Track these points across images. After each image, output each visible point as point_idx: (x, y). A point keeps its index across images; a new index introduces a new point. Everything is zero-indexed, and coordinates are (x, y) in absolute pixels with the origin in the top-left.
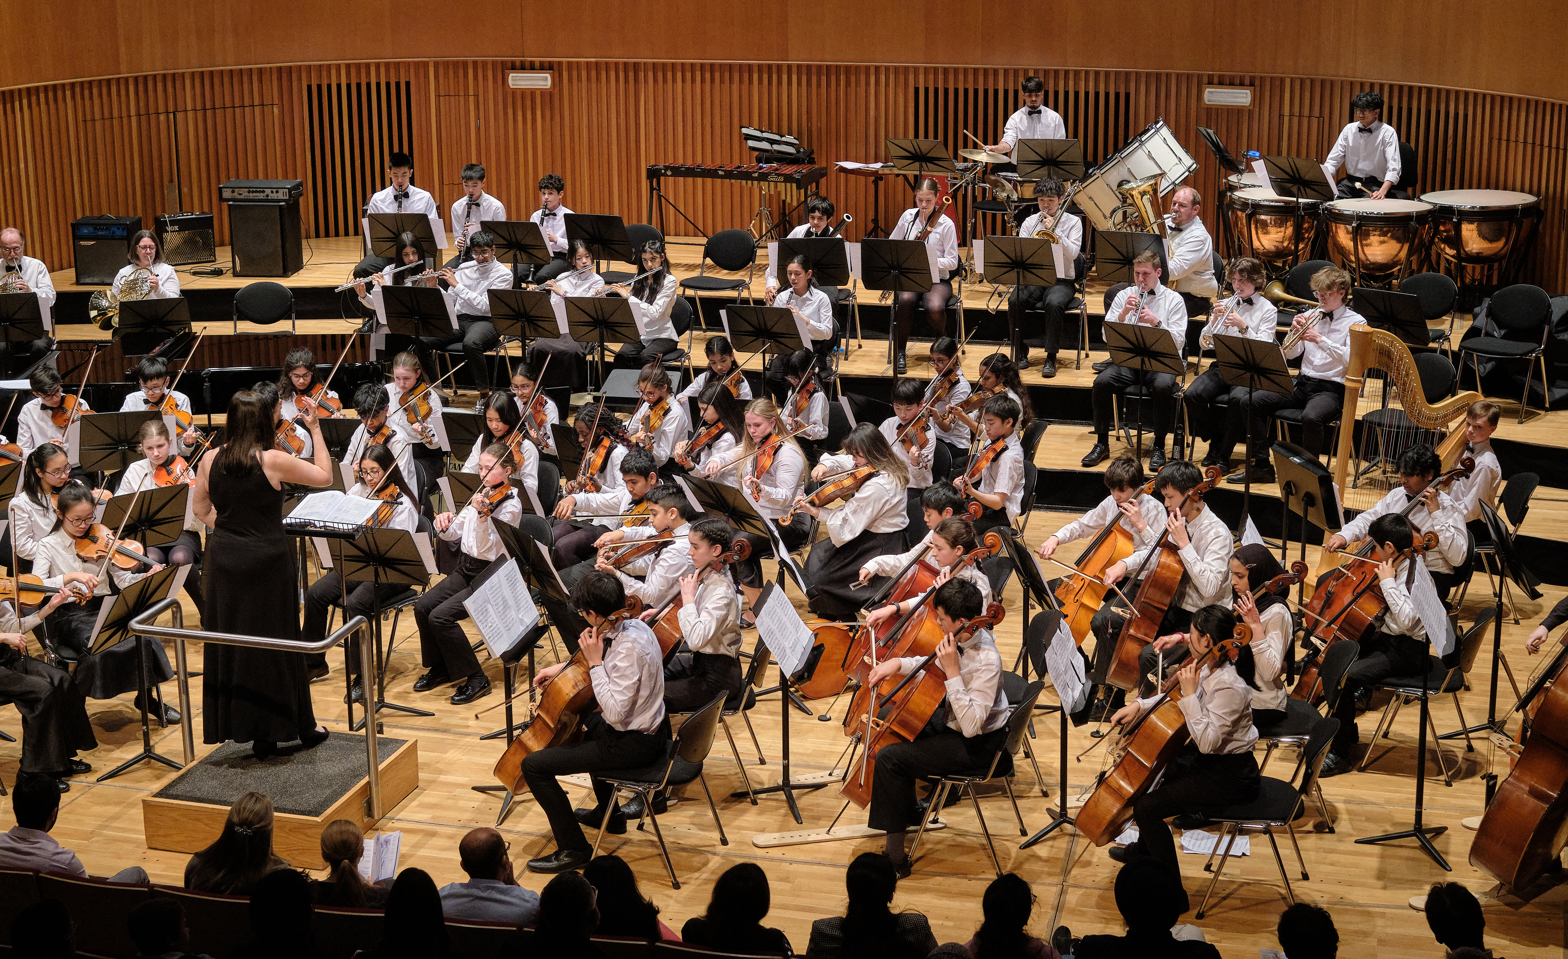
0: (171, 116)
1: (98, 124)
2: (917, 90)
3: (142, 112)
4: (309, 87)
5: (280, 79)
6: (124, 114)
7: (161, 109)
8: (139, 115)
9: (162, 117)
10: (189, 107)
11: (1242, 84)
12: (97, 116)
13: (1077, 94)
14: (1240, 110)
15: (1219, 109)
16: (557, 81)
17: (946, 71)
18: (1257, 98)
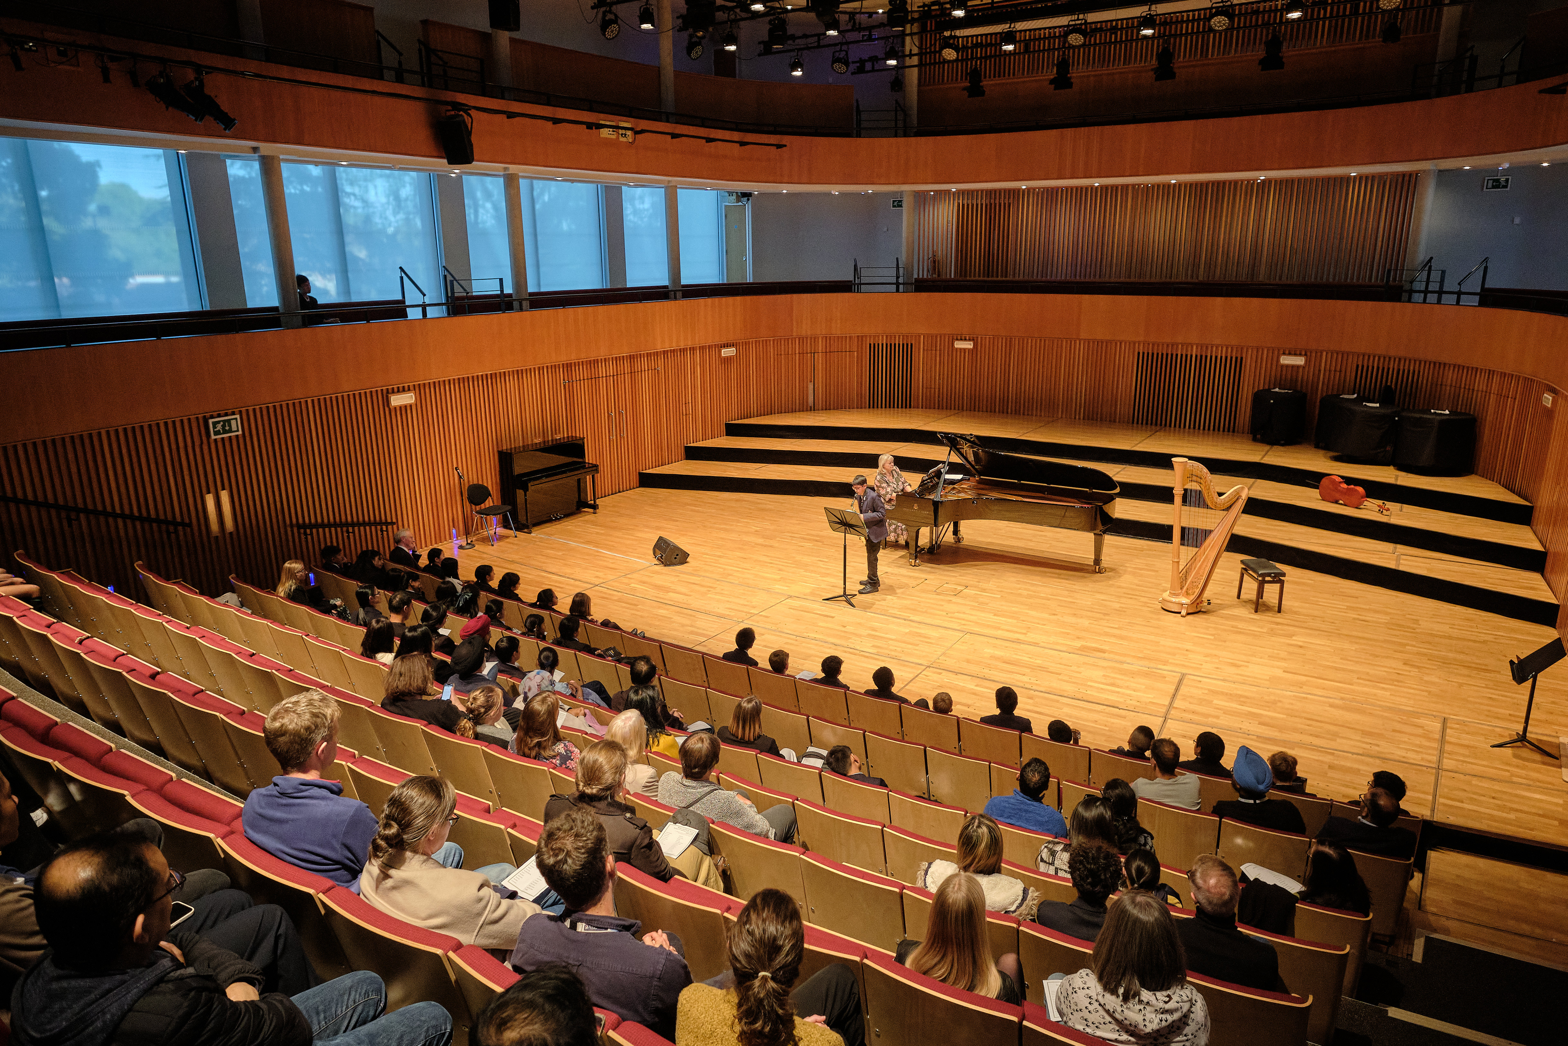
0: (813, 356)
1: (783, 358)
2: (1139, 353)
3: (801, 352)
4: (870, 344)
5: (858, 340)
6: (793, 353)
7: (808, 352)
8: (799, 354)
9: (809, 355)
10: (820, 351)
11: (1300, 355)
13: (1216, 357)
14: (1298, 367)
15: (1287, 366)
16: (975, 345)
17: (1154, 345)
18: (1308, 362)
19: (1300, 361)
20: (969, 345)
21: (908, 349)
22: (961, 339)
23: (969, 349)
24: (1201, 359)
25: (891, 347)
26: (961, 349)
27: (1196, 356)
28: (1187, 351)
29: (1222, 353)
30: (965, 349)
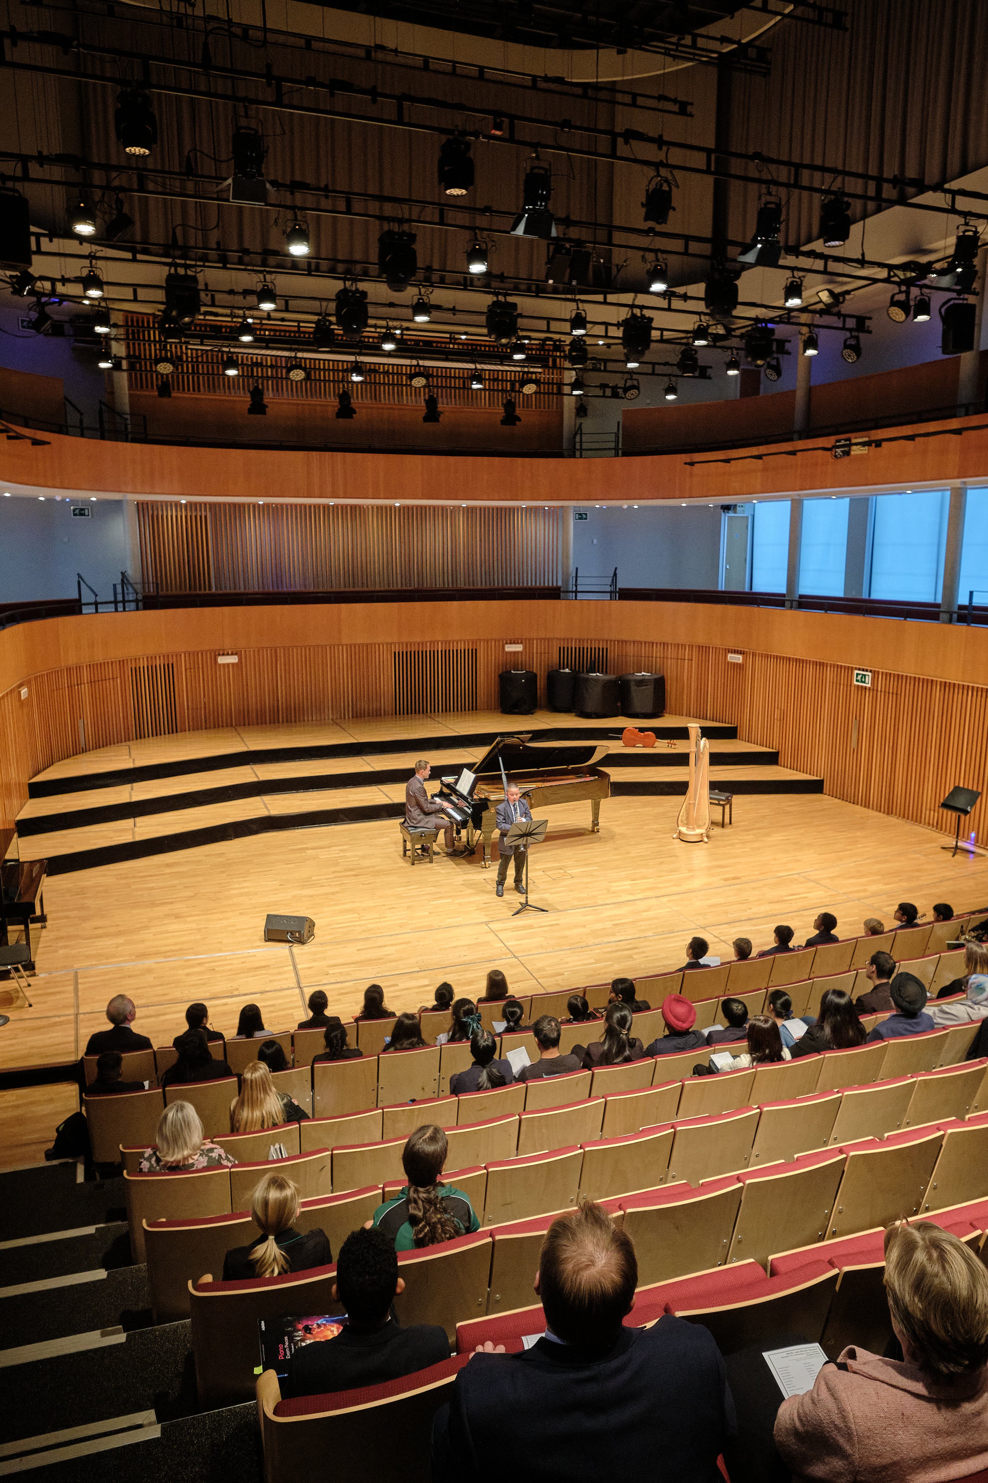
0: (79, 686)
2: (395, 653)
3: (69, 685)
4: (131, 668)
5: (120, 665)
7: (76, 683)
8: (68, 687)
9: (76, 687)
10: (86, 681)
11: (519, 643)
14: (518, 652)
15: (510, 653)
16: (240, 659)
17: (407, 645)
18: (525, 648)
19: (519, 648)
20: (233, 659)
21: (169, 669)
22: (223, 655)
23: (233, 664)
25: (152, 670)
26: (224, 665)
27: (441, 653)
28: (434, 648)
29: (461, 646)
30: (228, 664)
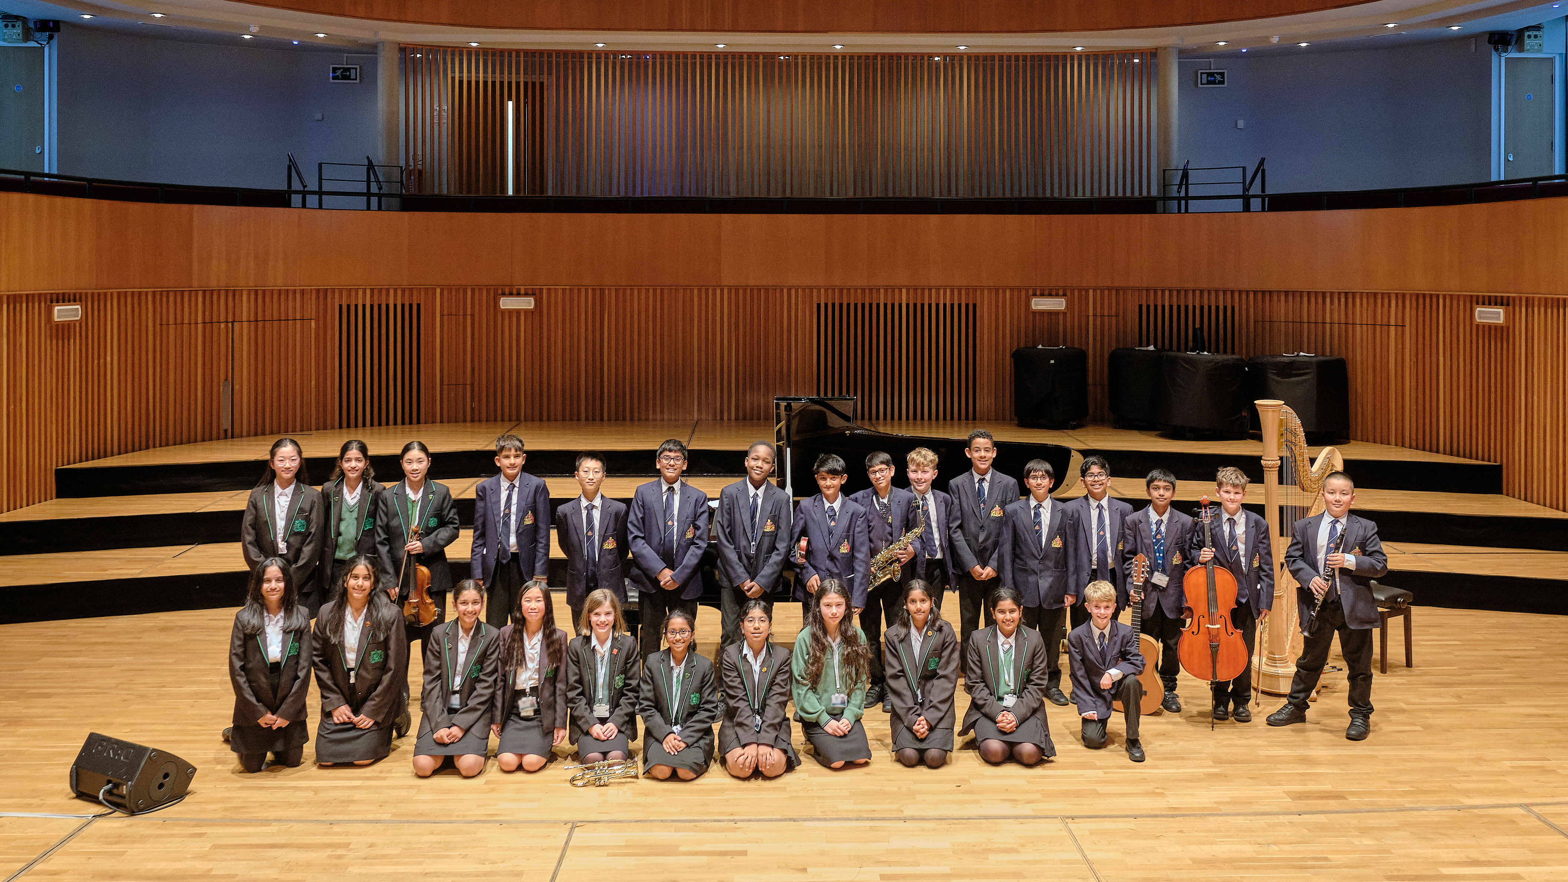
0: (230, 325)
1: (172, 327)
2: (819, 305)
3: (207, 320)
4: (340, 306)
5: (318, 298)
6: (193, 322)
7: (222, 319)
8: (204, 323)
9: (223, 325)
10: (245, 319)
11: (1058, 295)
12: (172, 321)
13: (937, 305)
14: (1057, 314)
15: (1042, 313)
16: (539, 304)
17: (841, 291)
18: (1070, 304)
19: (1056, 304)
20: (527, 303)
21: (413, 314)
22: (511, 294)
23: (526, 312)
24: (916, 309)
25: (380, 311)
26: (510, 312)
27: (908, 305)
28: (893, 298)
29: (946, 298)
30: (518, 312)
